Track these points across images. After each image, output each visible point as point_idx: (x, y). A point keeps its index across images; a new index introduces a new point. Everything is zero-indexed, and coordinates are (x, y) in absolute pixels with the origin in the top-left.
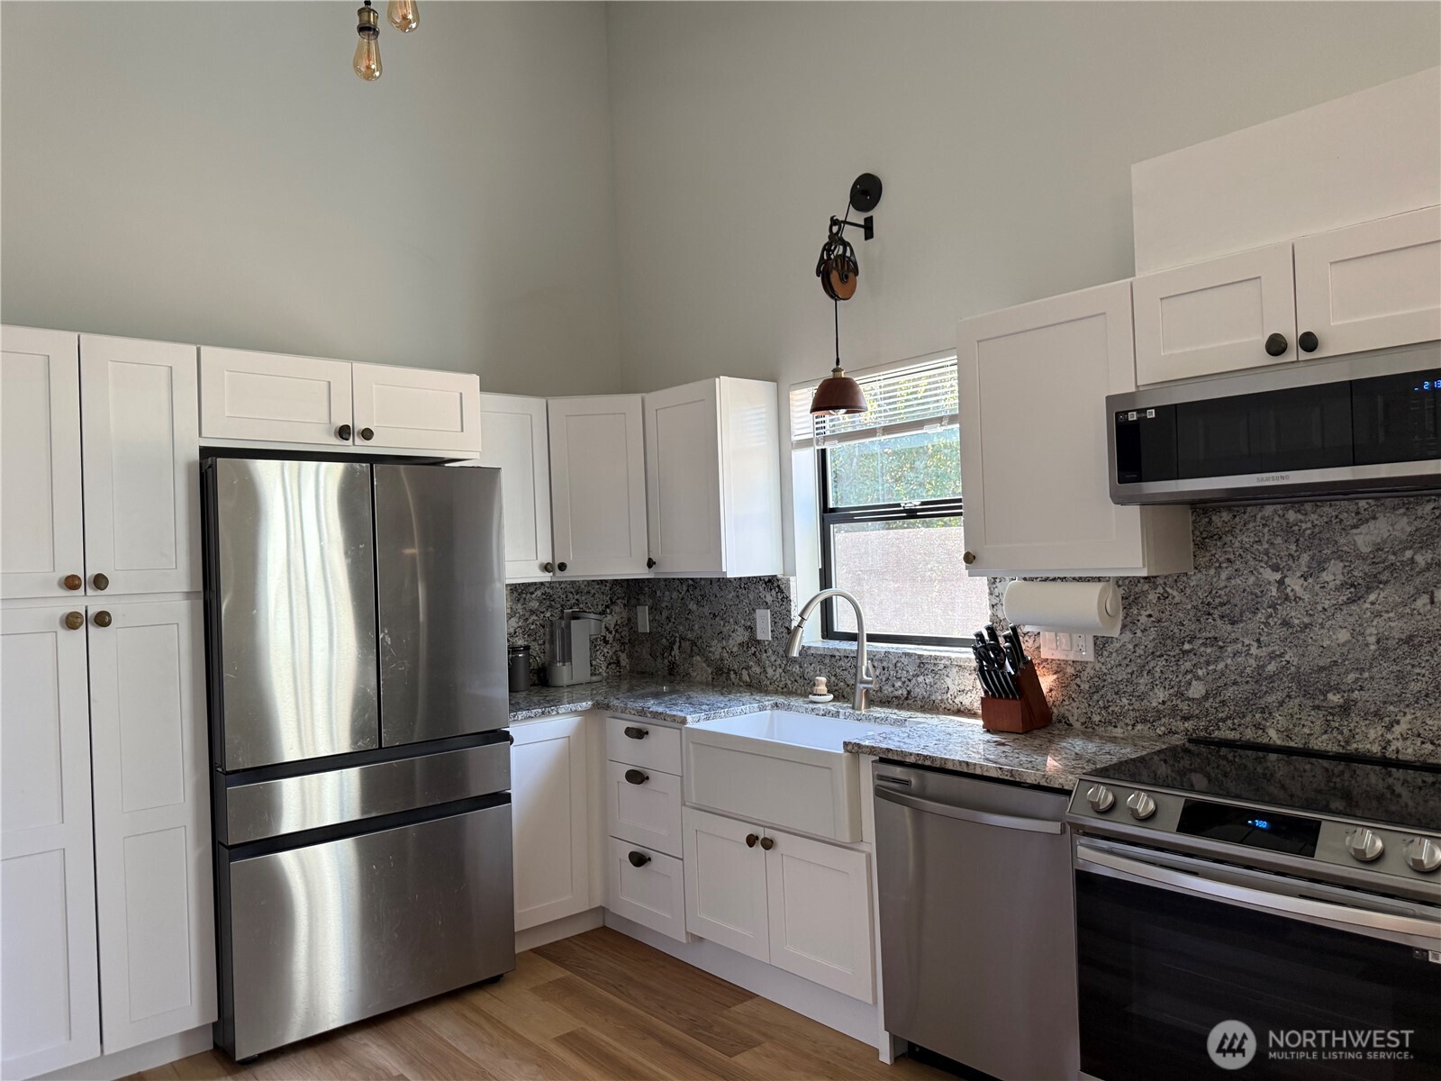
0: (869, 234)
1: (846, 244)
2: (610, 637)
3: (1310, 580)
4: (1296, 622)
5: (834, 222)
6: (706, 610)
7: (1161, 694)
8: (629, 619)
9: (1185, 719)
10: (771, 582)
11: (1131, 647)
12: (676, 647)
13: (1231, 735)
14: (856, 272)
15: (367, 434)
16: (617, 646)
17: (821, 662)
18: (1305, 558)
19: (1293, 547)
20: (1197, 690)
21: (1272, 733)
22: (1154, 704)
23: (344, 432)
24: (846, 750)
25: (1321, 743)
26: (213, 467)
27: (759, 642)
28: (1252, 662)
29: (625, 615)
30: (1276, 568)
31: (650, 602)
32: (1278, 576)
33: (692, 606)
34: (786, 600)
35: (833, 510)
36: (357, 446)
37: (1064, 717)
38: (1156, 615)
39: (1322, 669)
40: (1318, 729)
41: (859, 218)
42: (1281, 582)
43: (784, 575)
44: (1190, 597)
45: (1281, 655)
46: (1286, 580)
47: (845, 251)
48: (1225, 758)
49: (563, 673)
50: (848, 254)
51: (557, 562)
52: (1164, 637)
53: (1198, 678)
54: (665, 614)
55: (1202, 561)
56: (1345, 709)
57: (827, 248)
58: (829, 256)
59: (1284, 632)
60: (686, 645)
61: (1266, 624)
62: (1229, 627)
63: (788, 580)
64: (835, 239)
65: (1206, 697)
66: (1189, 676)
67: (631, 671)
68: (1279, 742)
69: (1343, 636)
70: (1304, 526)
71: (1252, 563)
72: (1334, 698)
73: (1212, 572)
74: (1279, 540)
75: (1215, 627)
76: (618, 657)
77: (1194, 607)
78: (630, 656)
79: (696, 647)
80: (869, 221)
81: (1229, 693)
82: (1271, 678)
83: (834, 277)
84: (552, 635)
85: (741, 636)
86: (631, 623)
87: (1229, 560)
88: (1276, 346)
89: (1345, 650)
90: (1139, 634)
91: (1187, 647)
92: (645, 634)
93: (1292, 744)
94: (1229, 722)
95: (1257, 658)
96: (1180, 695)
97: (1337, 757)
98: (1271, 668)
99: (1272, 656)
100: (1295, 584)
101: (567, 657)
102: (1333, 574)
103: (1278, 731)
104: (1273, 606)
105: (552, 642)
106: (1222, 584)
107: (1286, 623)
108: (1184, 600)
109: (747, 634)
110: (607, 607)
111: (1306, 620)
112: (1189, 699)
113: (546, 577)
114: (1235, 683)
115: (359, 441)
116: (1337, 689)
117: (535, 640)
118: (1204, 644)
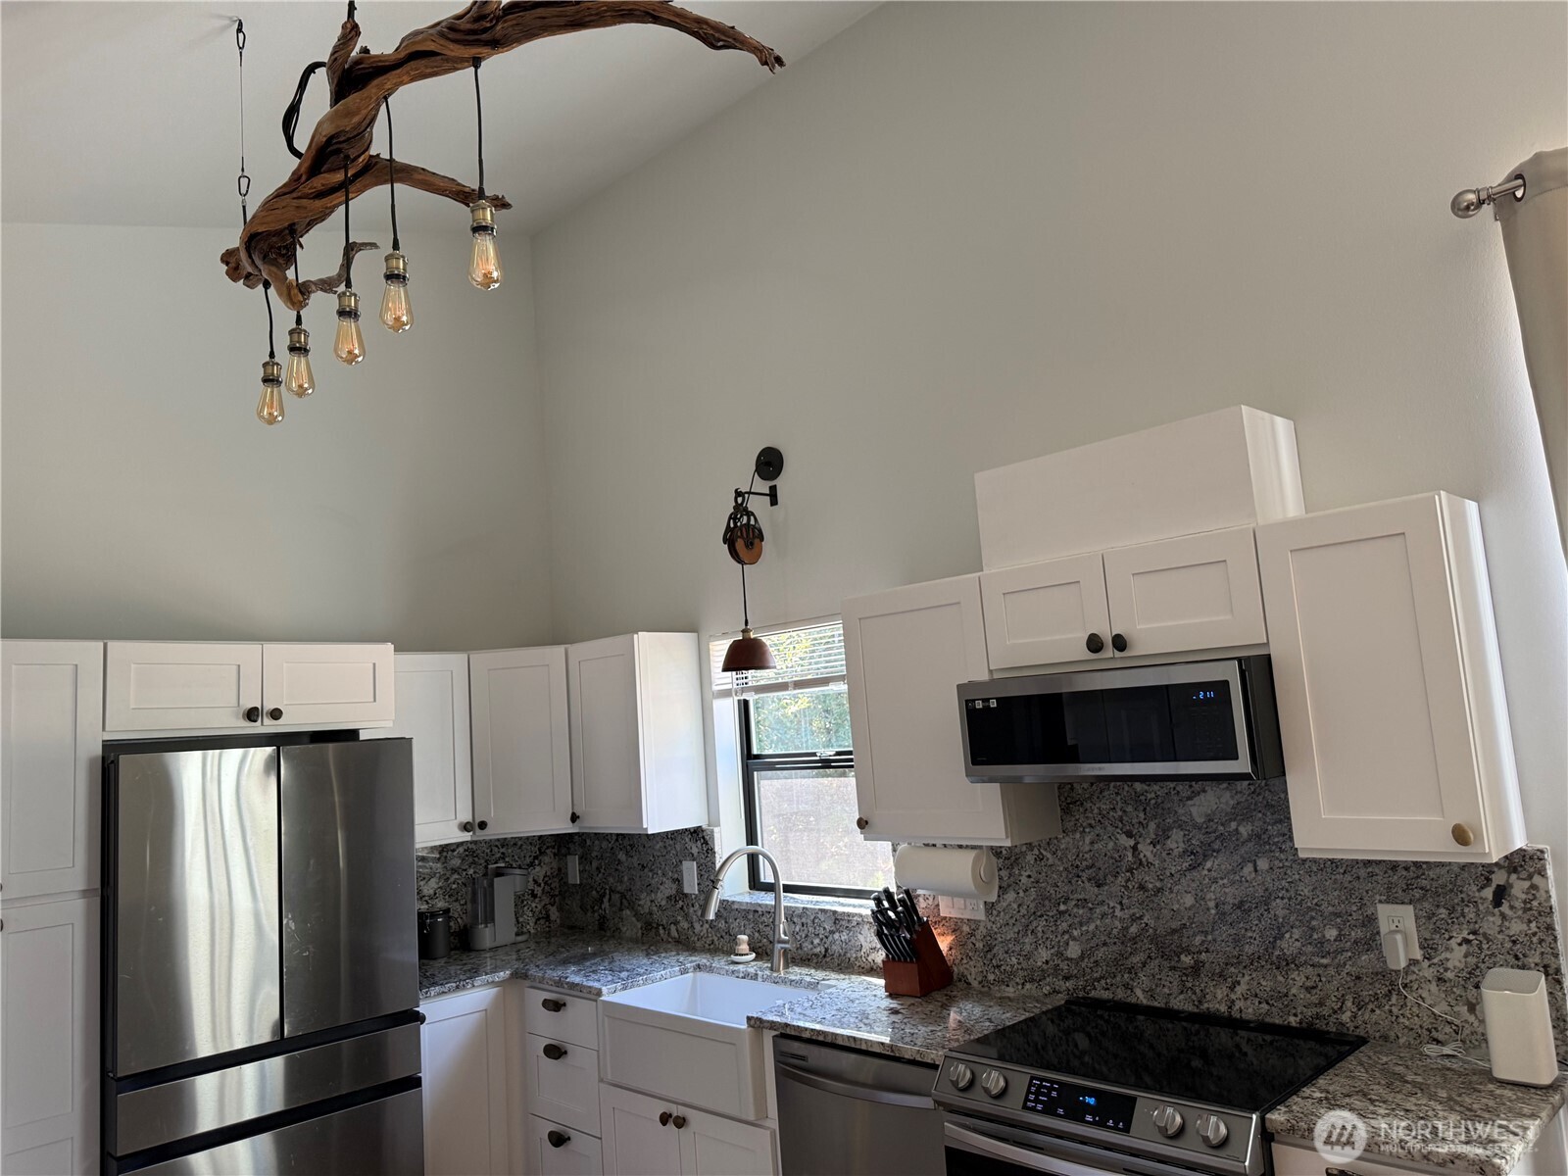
0: (774, 501)
1: (749, 514)
2: (538, 891)
3: (1158, 847)
4: (1150, 886)
5: (738, 494)
6: (635, 861)
7: (1044, 954)
8: (560, 870)
9: (1067, 978)
10: (697, 834)
11: (1015, 906)
12: (606, 900)
13: (1106, 995)
14: (762, 539)
15: (276, 714)
16: (546, 900)
17: (745, 917)
18: (1152, 826)
19: (1142, 815)
20: (1074, 951)
21: (1139, 992)
22: (1039, 964)
23: (252, 715)
24: (750, 1026)
25: (1179, 1003)
26: (115, 763)
27: (686, 895)
28: (1117, 923)
29: (555, 865)
30: (1129, 835)
31: (580, 851)
32: (1132, 842)
33: (622, 856)
34: (710, 851)
35: (758, 757)
36: (267, 726)
37: (963, 976)
38: (1034, 875)
39: (1174, 931)
40: (1175, 990)
41: (763, 486)
42: (1135, 848)
43: (709, 825)
44: (1061, 859)
45: (1141, 918)
46: (1139, 846)
47: (749, 520)
48: (1101, 1017)
49: (486, 936)
50: (752, 522)
51: (477, 821)
52: (1043, 898)
53: (1074, 939)
54: (595, 864)
55: (1070, 825)
56: (1196, 969)
57: (733, 517)
58: (735, 524)
59: (1141, 895)
60: (616, 897)
61: (1126, 887)
62: (1096, 889)
63: (712, 831)
64: (740, 510)
65: (1082, 957)
66: (1066, 937)
67: (562, 925)
68: (1145, 1002)
69: (1189, 900)
70: (1149, 796)
71: (1110, 828)
72: (1187, 960)
73: (1078, 836)
74: (1129, 809)
75: (1084, 888)
76: (547, 912)
77: (1066, 869)
78: (560, 909)
79: (627, 900)
80: (773, 489)
81: (1100, 954)
82: (1134, 940)
83: (740, 544)
84: (474, 893)
85: (669, 889)
86: (561, 873)
87: (1091, 826)
88: (1094, 644)
89: (1191, 913)
90: (1022, 894)
91: (1062, 908)
92: (575, 885)
93: (1156, 1004)
94: (1103, 982)
95: (1122, 920)
96: (1059, 954)
97: (1192, 1017)
98: (1133, 930)
99: (1134, 919)
100: (1146, 851)
101: (490, 918)
102: (1176, 841)
103: (1143, 991)
104: (1130, 870)
105: (474, 901)
106: (1087, 849)
107: (1142, 887)
108: (1057, 862)
109: (674, 886)
110: (536, 858)
111: (1158, 884)
112: (1067, 959)
113: (467, 836)
114: (1105, 944)
115: (267, 721)
116: (1188, 952)
117: (457, 900)
118: (1076, 905)
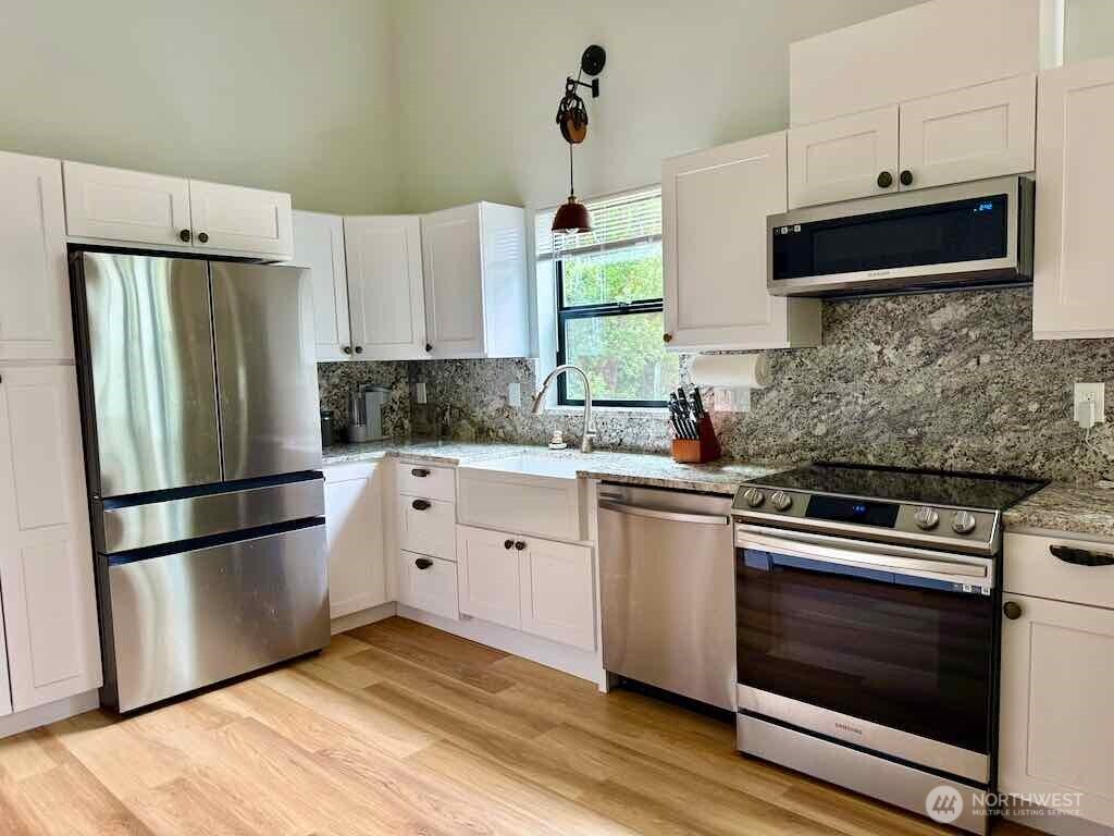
0: (596, 93)
1: (579, 100)
2: (395, 407)
3: (900, 351)
4: (890, 380)
5: (570, 81)
6: (471, 385)
7: (796, 434)
8: (410, 394)
9: (812, 450)
10: (520, 362)
11: (776, 401)
12: (447, 413)
15: (203, 238)
16: (401, 414)
17: (558, 421)
19: (890, 328)
20: (820, 430)
22: (791, 440)
23: (185, 235)
24: (579, 477)
26: (80, 259)
27: (510, 407)
29: (407, 390)
30: (877, 343)
31: (427, 380)
32: (879, 348)
34: (531, 375)
36: (195, 247)
39: (905, 411)
40: (900, 453)
41: (588, 80)
42: (880, 353)
43: (530, 356)
44: (818, 365)
45: (879, 403)
46: (884, 351)
47: (578, 104)
49: (360, 432)
50: (580, 107)
51: (355, 346)
52: (800, 394)
53: (821, 421)
54: (439, 389)
55: (829, 339)
56: (919, 439)
57: (564, 102)
58: (565, 107)
60: (455, 411)
61: (870, 382)
63: (534, 361)
64: (570, 95)
65: (827, 434)
66: (815, 420)
67: (413, 432)
68: (874, 463)
69: (920, 388)
70: (898, 313)
71: (862, 339)
72: (912, 432)
73: (834, 346)
74: (880, 323)
75: (834, 385)
76: (402, 422)
77: (820, 372)
78: (410, 421)
79: (463, 413)
80: (595, 83)
81: (842, 431)
83: (570, 124)
84: (351, 403)
85: (498, 403)
86: (412, 396)
87: (846, 338)
88: (885, 181)
89: (920, 399)
91: (815, 400)
92: (423, 404)
93: (883, 464)
94: (842, 451)
96: (809, 434)
98: (872, 412)
99: (873, 405)
100: (890, 353)
101: (363, 419)
102: (916, 346)
103: (874, 456)
104: (875, 369)
105: (351, 410)
106: (840, 355)
107: (882, 381)
108: (815, 367)
109: (502, 401)
110: (393, 383)
111: (896, 379)
112: (814, 436)
113: (346, 358)
114: (847, 424)
115: (197, 243)
116: (914, 425)
118: (827, 398)
